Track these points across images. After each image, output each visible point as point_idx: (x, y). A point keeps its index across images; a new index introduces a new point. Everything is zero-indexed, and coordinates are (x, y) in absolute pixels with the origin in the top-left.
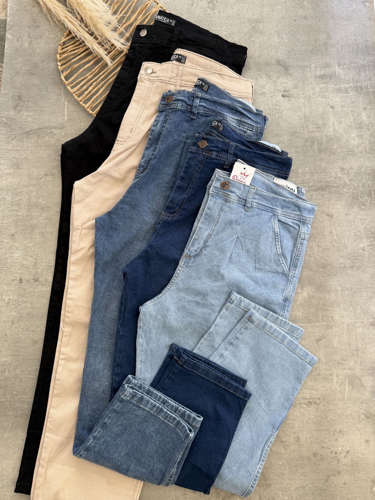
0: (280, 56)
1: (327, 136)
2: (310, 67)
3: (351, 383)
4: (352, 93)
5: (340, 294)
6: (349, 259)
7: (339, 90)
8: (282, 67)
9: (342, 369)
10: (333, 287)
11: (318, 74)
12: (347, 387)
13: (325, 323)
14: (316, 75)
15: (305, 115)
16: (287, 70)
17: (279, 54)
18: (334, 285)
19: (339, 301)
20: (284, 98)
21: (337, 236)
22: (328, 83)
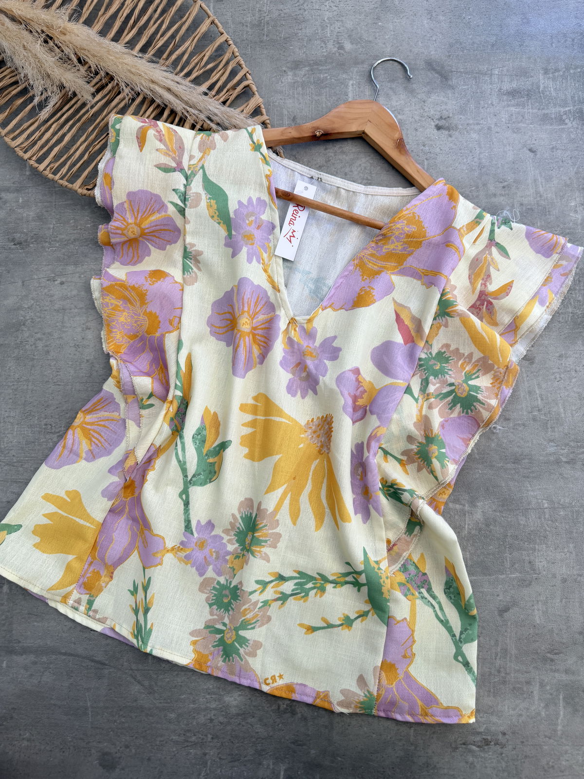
0: (432, 53)
1: (522, 205)
2: (491, 75)
3: (569, 701)
4: (571, 124)
5: (547, 516)
6: (567, 445)
7: (545, 119)
8: (437, 73)
9: (551, 670)
10: (534, 501)
11: (505, 88)
12: (561, 708)
13: (517, 574)
14: (501, 89)
15: (480, 163)
16: (447, 79)
17: (431, 49)
18: (535, 497)
19: (545, 530)
20: (440, 132)
21: (542, 399)
22: (524, 107)
